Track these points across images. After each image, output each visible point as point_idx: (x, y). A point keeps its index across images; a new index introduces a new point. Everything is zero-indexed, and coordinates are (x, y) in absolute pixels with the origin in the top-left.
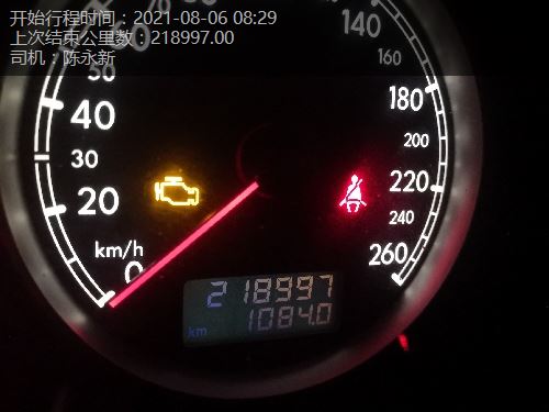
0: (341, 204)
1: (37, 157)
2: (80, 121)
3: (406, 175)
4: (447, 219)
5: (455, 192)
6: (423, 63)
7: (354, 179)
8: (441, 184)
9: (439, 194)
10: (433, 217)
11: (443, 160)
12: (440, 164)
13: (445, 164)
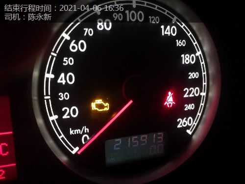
0: (165, 104)
1: (45, 98)
2: (61, 82)
3: (190, 90)
4: (208, 105)
5: (210, 94)
6: (194, 44)
8: (204, 92)
9: (204, 96)
10: (202, 106)
11: (205, 82)
12: (204, 84)
13: (206, 84)
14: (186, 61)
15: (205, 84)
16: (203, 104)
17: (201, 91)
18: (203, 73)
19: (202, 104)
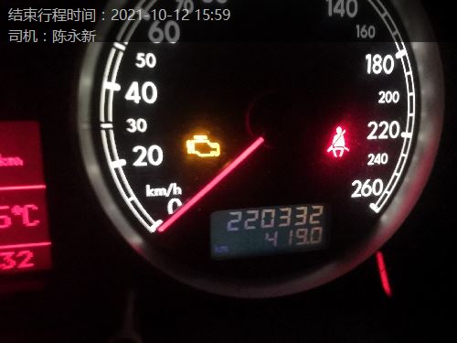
0: (329, 150)
2: (132, 98)
3: (381, 125)
6: (393, 35)
7: (339, 130)
8: (409, 131)
10: (403, 158)
11: (411, 112)
12: (409, 115)
13: (413, 115)
14: (374, 68)
15: (411, 115)
16: (406, 156)
17: (403, 129)
18: (409, 94)
19: (404, 155)
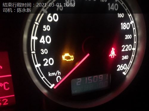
1: (32, 52)
2: (42, 42)
3: (126, 46)
6: (129, 16)
9: (134, 50)
10: (133, 57)
13: (136, 42)
14: (123, 27)
